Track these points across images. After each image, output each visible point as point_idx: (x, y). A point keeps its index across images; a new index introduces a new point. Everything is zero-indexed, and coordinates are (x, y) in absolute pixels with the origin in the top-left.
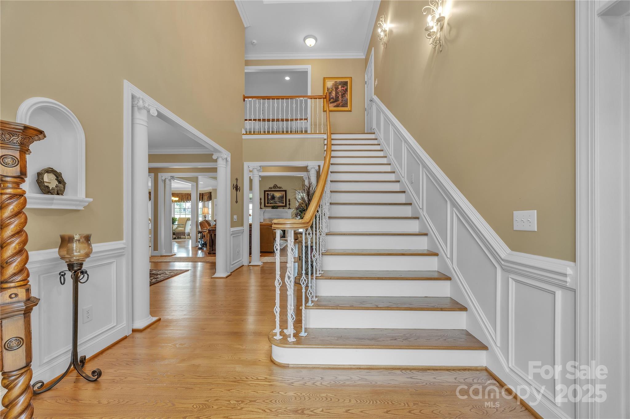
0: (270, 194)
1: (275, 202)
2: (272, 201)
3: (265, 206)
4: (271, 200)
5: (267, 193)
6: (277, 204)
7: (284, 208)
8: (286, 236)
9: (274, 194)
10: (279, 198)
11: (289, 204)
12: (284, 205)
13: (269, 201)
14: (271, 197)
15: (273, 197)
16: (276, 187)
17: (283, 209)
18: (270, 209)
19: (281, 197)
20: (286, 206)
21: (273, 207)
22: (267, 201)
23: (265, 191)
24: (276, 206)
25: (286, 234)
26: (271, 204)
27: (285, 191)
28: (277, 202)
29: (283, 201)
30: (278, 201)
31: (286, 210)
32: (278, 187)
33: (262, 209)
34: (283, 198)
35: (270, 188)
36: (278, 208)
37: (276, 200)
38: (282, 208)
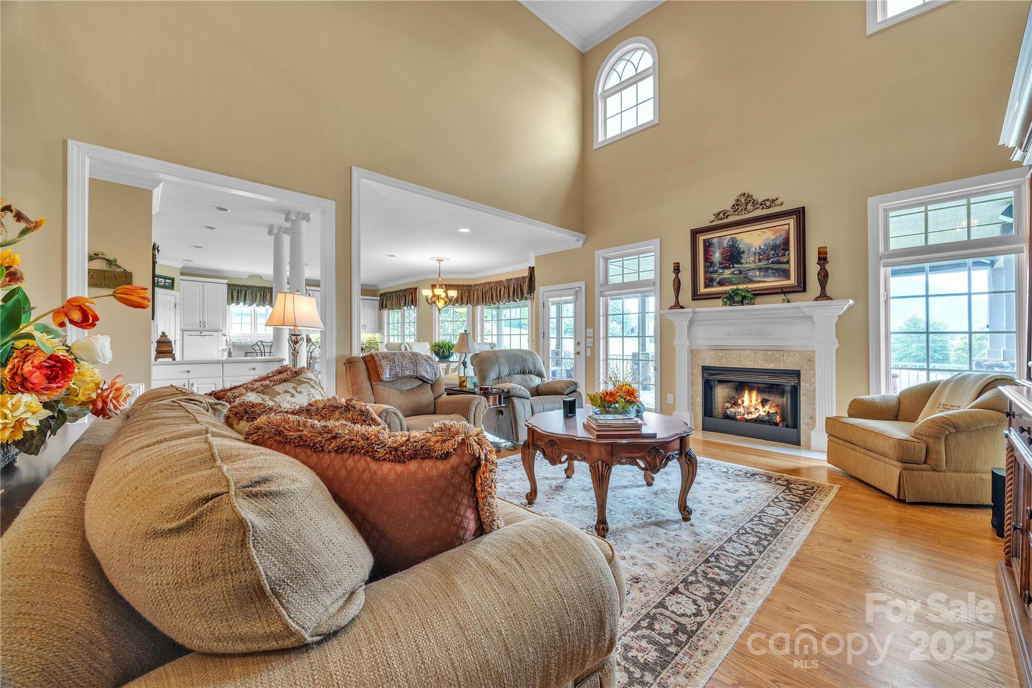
0: (720, 243)
1: (740, 272)
2: (727, 272)
3: (696, 296)
4: (728, 268)
5: (704, 240)
6: (751, 281)
7: (790, 296)
8: (803, 438)
9: (738, 237)
10: (763, 254)
11: (823, 277)
12: (792, 281)
13: (715, 272)
14: (722, 254)
15: (733, 255)
16: (750, 207)
17: (786, 305)
18: (716, 308)
19: (775, 247)
20: (802, 286)
21: (732, 299)
22: (706, 272)
23: (695, 233)
24: (747, 291)
25: (803, 427)
26: (721, 283)
27: (800, 214)
28: (751, 274)
29: (788, 262)
30: (760, 269)
31: (803, 304)
32: (754, 203)
33: (682, 307)
34: (788, 249)
35: (717, 215)
36: (758, 299)
37: (749, 262)
38: (782, 296)
